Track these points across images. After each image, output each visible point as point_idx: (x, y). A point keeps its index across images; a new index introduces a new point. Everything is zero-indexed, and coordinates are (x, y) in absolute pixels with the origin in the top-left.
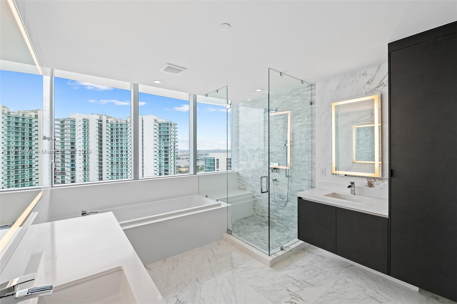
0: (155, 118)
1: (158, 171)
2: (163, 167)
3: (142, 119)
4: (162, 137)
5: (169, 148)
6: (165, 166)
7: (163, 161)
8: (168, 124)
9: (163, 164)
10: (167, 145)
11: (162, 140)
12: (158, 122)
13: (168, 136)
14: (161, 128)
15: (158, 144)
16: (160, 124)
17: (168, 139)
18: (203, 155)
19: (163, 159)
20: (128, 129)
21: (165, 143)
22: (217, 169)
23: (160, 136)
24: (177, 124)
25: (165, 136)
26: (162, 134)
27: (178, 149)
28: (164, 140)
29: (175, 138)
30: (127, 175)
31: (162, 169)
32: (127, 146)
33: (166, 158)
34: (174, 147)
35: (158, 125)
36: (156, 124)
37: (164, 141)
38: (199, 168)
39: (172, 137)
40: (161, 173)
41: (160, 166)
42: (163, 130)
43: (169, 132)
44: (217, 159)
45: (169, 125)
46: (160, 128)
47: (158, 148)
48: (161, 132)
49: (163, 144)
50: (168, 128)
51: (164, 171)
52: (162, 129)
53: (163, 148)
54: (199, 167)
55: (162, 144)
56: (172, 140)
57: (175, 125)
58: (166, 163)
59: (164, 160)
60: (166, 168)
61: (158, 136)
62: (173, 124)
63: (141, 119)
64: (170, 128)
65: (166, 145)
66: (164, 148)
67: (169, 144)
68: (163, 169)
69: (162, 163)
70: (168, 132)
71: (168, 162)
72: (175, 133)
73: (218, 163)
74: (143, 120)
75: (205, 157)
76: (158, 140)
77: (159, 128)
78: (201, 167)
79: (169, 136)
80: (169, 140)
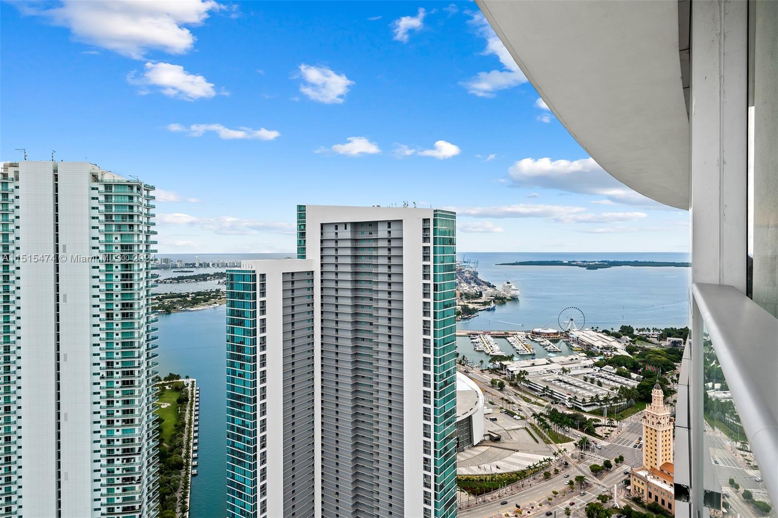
0: (93, 171)
1: (103, 306)
2: (117, 296)
3: (55, 171)
4: (114, 219)
5: (136, 248)
6: (122, 294)
7: (117, 281)
8: (131, 187)
9: (117, 290)
10: (130, 241)
11: (114, 228)
12: (102, 181)
13: (131, 217)
14: (112, 195)
15: (102, 238)
16: (108, 187)
17: (131, 226)
18: (197, 265)
19: (117, 277)
20: (9, 195)
21: (121, 234)
22: (260, 297)
23: (108, 217)
24: (153, 188)
25: (124, 217)
26: (115, 211)
27: (156, 251)
28: (119, 227)
29: (148, 223)
30: (8, 322)
31: (115, 303)
32: (8, 242)
33: (127, 274)
34: (147, 246)
35: (102, 188)
36: (95, 185)
37: (120, 231)
38: (189, 299)
39: (141, 219)
40: (112, 314)
41: (109, 296)
42: (118, 202)
43: (135, 209)
44: (260, 275)
45: (135, 189)
46: (106, 197)
47: (102, 248)
48: (111, 206)
49: (116, 238)
50: (131, 198)
51: (120, 307)
52: (113, 199)
53: (116, 248)
54: (188, 297)
55: (114, 239)
56: (141, 229)
57: (148, 191)
58: (127, 287)
59: (120, 278)
60: (126, 300)
61: (102, 218)
62: (143, 187)
63: (52, 171)
64: (138, 197)
65: (125, 241)
66: (119, 248)
67: (136, 238)
68: (117, 301)
69: (114, 288)
70: (131, 207)
71: (131, 285)
72: (148, 209)
73: (263, 285)
74: (58, 173)
75: (230, 271)
76: (102, 228)
77: (105, 195)
78: (194, 295)
79: (135, 218)
80: (136, 228)
